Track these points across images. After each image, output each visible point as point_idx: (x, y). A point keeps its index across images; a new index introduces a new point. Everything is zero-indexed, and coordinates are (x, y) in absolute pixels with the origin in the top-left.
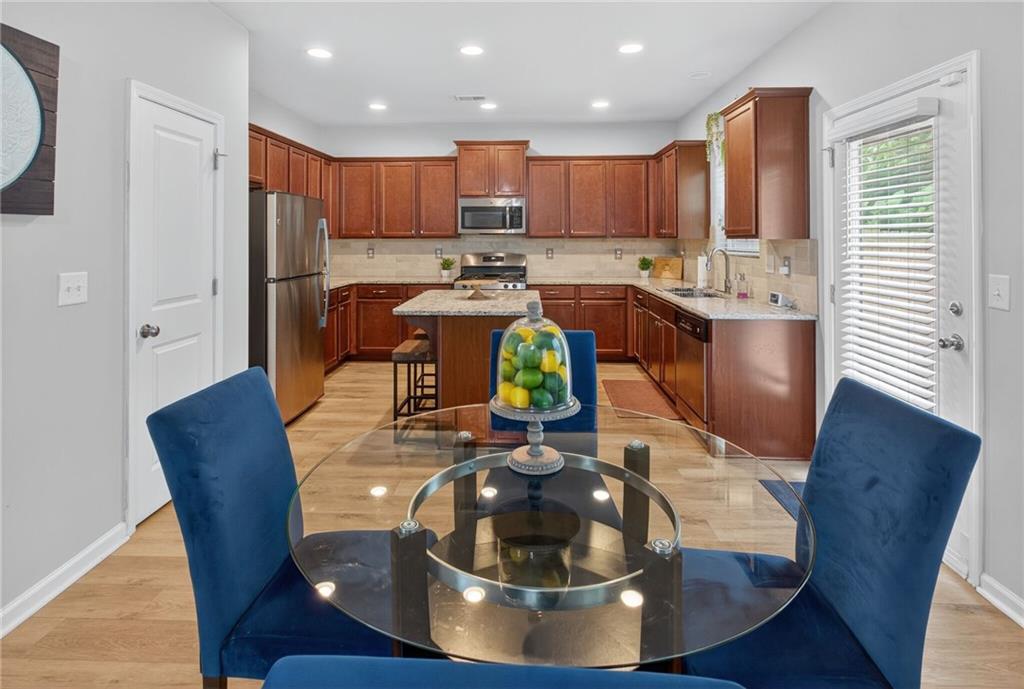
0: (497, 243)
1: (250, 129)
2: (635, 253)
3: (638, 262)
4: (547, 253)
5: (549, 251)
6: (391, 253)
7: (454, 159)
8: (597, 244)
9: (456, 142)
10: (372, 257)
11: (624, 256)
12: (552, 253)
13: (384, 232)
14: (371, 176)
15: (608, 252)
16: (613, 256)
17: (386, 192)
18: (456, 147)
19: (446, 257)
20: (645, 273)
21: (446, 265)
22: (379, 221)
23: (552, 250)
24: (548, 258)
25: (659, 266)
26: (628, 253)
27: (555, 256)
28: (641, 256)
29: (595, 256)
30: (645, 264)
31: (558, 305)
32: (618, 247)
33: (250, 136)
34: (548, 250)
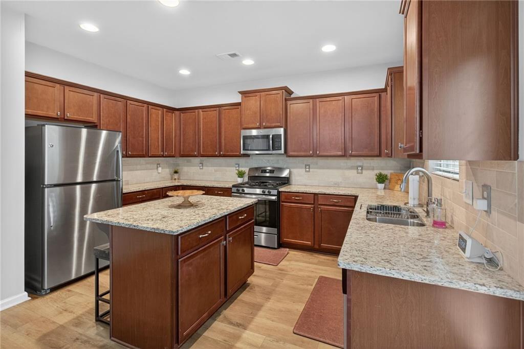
0: (272, 161)
1: (26, 76)
2: (373, 169)
3: (375, 177)
4: (306, 168)
5: (308, 166)
6: (211, 166)
7: (239, 104)
8: (342, 162)
9: (239, 92)
10: (202, 169)
11: (364, 172)
12: (309, 168)
13: (202, 153)
14: (195, 118)
15: (352, 168)
16: (356, 171)
17: (203, 127)
18: (240, 95)
19: (241, 169)
20: (381, 186)
21: (241, 174)
22: (199, 146)
23: (309, 165)
24: (306, 171)
25: (393, 181)
26: (368, 169)
27: (311, 170)
28: (377, 172)
29: (340, 171)
30: (381, 179)
31: (301, 208)
32: (359, 164)
33: (26, 81)
34: (306, 165)
